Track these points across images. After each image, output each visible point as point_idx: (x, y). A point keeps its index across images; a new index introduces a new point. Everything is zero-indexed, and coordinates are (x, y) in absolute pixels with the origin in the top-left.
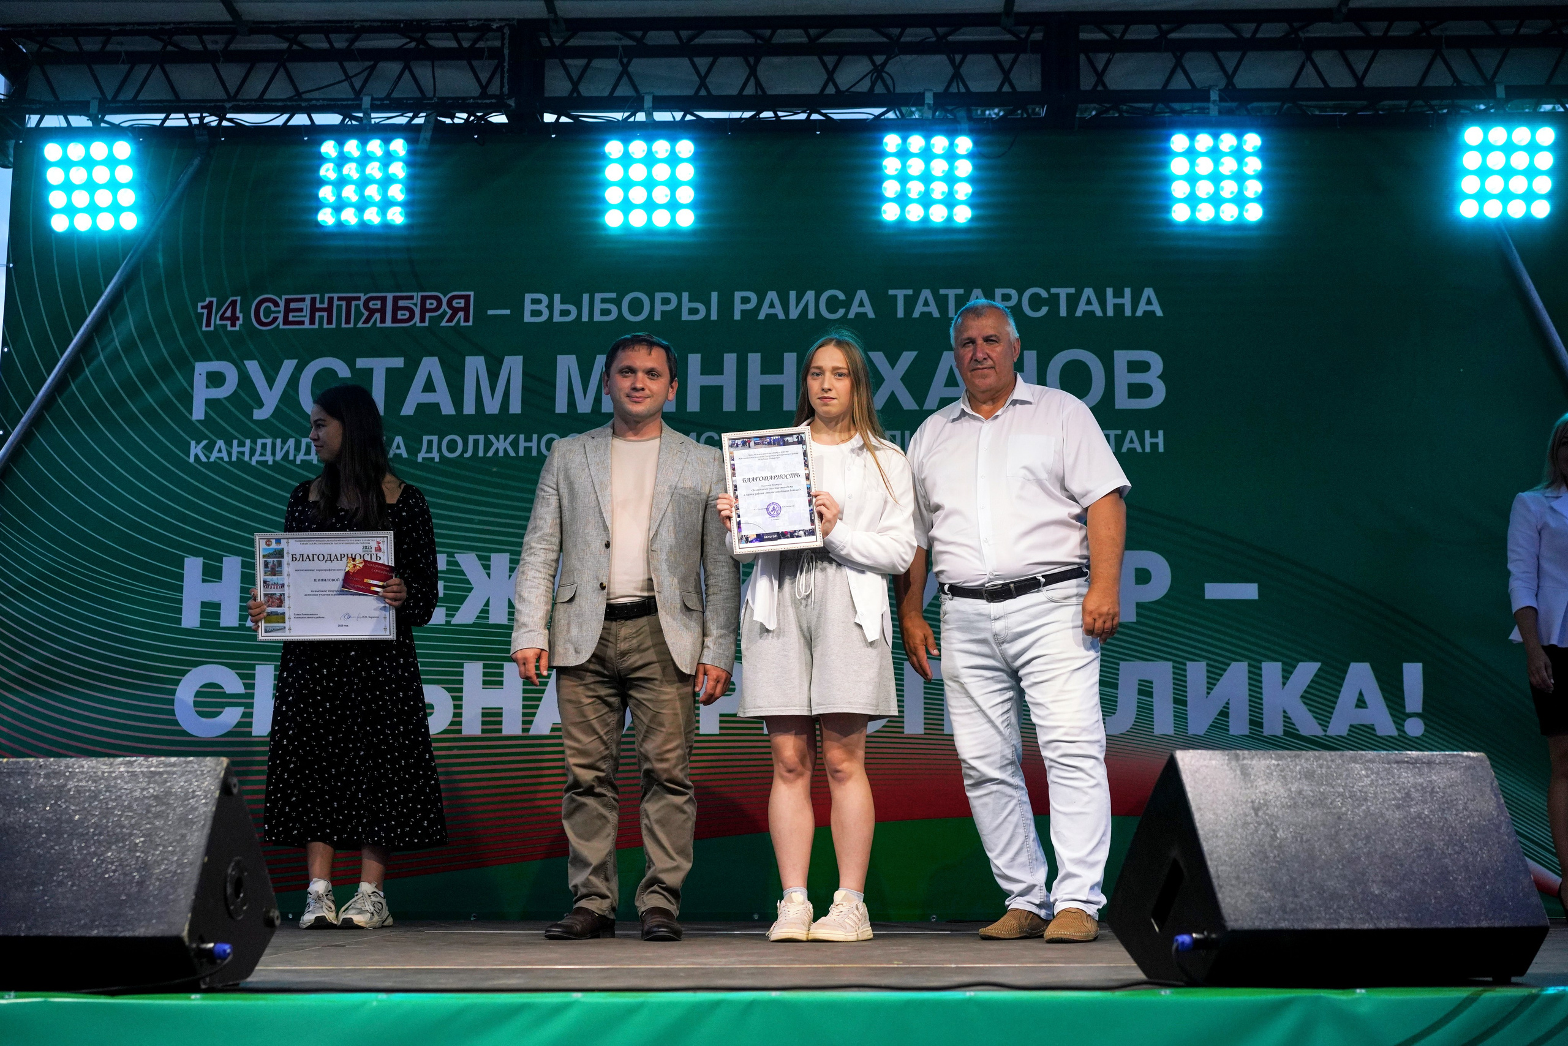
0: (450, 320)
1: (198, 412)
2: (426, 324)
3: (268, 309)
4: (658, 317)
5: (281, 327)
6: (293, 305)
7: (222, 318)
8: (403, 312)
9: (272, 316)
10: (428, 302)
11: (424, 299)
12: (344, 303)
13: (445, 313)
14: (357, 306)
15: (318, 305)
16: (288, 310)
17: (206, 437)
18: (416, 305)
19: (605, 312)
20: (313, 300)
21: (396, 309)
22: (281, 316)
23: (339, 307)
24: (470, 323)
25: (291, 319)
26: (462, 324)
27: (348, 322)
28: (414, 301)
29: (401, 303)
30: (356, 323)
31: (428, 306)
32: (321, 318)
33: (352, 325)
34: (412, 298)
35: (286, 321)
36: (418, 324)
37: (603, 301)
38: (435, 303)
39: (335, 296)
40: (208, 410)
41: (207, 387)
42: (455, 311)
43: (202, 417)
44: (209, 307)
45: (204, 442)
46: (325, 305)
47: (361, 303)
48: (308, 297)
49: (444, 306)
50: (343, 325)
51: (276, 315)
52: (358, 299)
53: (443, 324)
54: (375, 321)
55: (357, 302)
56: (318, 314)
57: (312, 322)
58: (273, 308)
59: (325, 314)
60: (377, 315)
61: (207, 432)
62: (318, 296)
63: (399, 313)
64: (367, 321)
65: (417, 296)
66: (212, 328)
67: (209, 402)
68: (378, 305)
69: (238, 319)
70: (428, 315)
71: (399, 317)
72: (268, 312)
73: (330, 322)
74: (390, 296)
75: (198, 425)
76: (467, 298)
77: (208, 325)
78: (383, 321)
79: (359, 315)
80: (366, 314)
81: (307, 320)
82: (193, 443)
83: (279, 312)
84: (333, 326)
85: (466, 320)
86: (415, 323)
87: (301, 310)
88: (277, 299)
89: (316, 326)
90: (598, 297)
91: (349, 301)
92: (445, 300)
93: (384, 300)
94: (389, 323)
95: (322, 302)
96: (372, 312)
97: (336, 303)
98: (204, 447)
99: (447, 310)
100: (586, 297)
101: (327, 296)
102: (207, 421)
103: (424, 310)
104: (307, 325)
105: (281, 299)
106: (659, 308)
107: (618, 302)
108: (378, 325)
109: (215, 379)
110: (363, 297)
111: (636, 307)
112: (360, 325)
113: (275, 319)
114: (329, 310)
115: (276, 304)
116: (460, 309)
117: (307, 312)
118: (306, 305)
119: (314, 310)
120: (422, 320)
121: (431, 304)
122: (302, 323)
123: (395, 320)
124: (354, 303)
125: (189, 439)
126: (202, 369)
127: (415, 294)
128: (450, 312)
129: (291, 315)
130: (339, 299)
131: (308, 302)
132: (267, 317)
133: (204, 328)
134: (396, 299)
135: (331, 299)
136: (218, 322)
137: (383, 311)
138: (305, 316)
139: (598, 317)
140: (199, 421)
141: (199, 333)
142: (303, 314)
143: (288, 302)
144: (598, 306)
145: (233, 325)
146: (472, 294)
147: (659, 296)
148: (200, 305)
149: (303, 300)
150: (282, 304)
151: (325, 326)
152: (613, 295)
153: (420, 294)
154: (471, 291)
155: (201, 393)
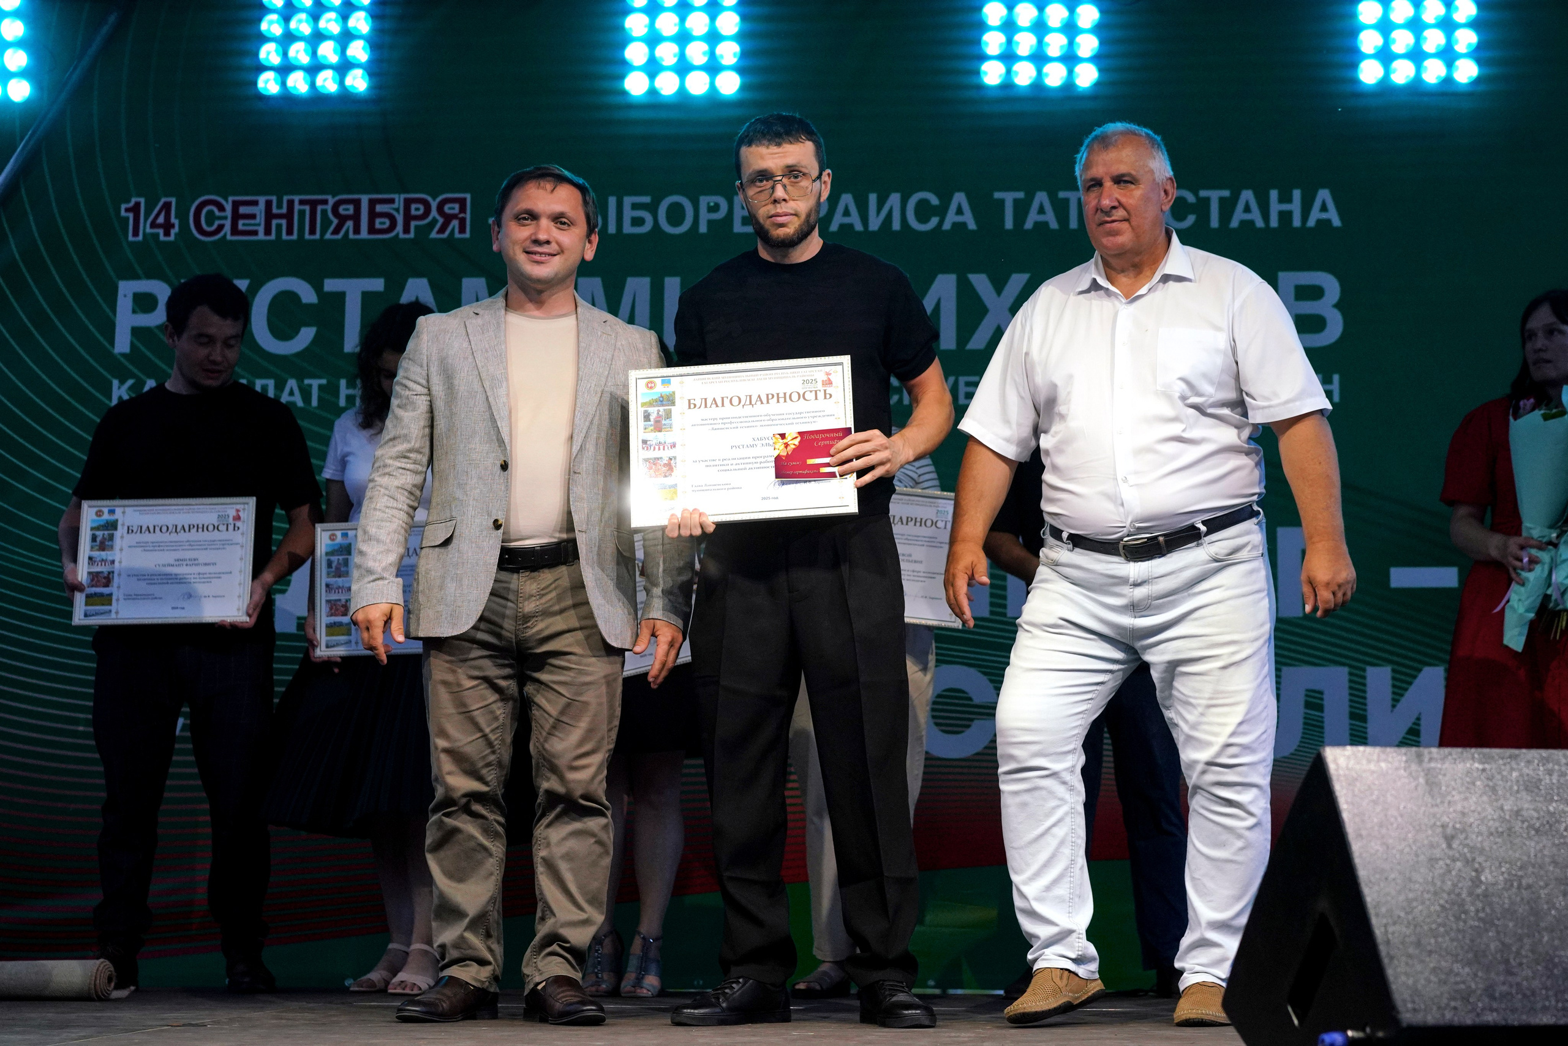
0: (442, 230)
1: (122, 344)
2: (412, 235)
3: (210, 214)
4: (703, 229)
5: (229, 237)
6: (243, 210)
7: (154, 225)
8: (382, 220)
9: (217, 223)
10: (413, 206)
11: (408, 203)
12: (307, 208)
13: (435, 221)
14: (324, 212)
15: (275, 211)
16: (236, 216)
17: (133, 376)
18: (397, 210)
19: (637, 222)
20: (269, 204)
21: (373, 215)
22: (228, 224)
23: (302, 213)
24: (467, 235)
25: (241, 227)
26: (457, 235)
27: (312, 231)
28: (396, 205)
29: (379, 208)
30: (324, 232)
31: (413, 212)
32: (279, 226)
33: (317, 236)
34: (392, 201)
35: (235, 231)
36: (402, 236)
37: (635, 207)
38: (422, 207)
39: (297, 198)
40: (136, 342)
41: (134, 312)
42: (448, 219)
43: (126, 349)
44: (136, 209)
45: (130, 382)
46: (284, 210)
47: (329, 208)
48: (262, 200)
49: (434, 213)
50: (307, 236)
51: (221, 222)
52: (325, 202)
53: (434, 235)
54: (347, 232)
55: (324, 207)
56: (274, 222)
57: (268, 232)
58: (217, 213)
59: (284, 222)
60: (350, 224)
61: (131, 367)
62: (274, 199)
63: (378, 221)
64: (336, 231)
65: (400, 199)
66: (140, 238)
67: (136, 332)
68: (347, 210)
69: (173, 226)
70: (413, 224)
71: (378, 226)
72: (211, 218)
73: (290, 232)
74: (365, 199)
75: (122, 360)
76: (462, 202)
77: (136, 234)
78: (357, 230)
79: (326, 223)
80: (335, 221)
81: (261, 230)
82: (115, 383)
83: (225, 218)
84: (295, 237)
85: (462, 230)
86: (398, 234)
87: (253, 216)
88: (223, 202)
89: (273, 237)
90: (628, 201)
91: (313, 204)
92: (434, 205)
93: (357, 204)
94: (364, 234)
95: (279, 206)
96: (343, 220)
97: (297, 207)
98: (130, 388)
99: (438, 217)
100: (612, 201)
101: (285, 198)
102: (134, 355)
103: (408, 218)
104: (261, 236)
105: (227, 201)
106: (704, 216)
107: (653, 208)
108: (351, 236)
109: (144, 303)
110: (331, 201)
111: (676, 214)
112: (328, 236)
113: (221, 227)
114: (289, 216)
115: (222, 208)
116: (455, 216)
117: (261, 219)
118: (260, 210)
119: (269, 216)
120: (406, 230)
121: (417, 209)
122: (255, 233)
123: (372, 230)
124: (319, 208)
125: (109, 377)
126: (127, 289)
127: (396, 196)
128: (441, 220)
129: (241, 222)
130: (302, 202)
131: (262, 205)
132: (210, 223)
133: (131, 238)
134: (372, 203)
135: (291, 203)
136: (148, 230)
137: (356, 217)
138: (259, 225)
139: (628, 229)
140: (124, 355)
141: (125, 244)
142: (257, 221)
143: (236, 205)
144: (628, 214)
145: (167, 234)
146: (468, 196)
147: (705, 201)
148: (123, 206)
149: (255, 203)
150: (229, 207)
151: (284, 237)
152: (646, 199)
153: (403, 196)
154: (465, 191)
155: (126, 319)
